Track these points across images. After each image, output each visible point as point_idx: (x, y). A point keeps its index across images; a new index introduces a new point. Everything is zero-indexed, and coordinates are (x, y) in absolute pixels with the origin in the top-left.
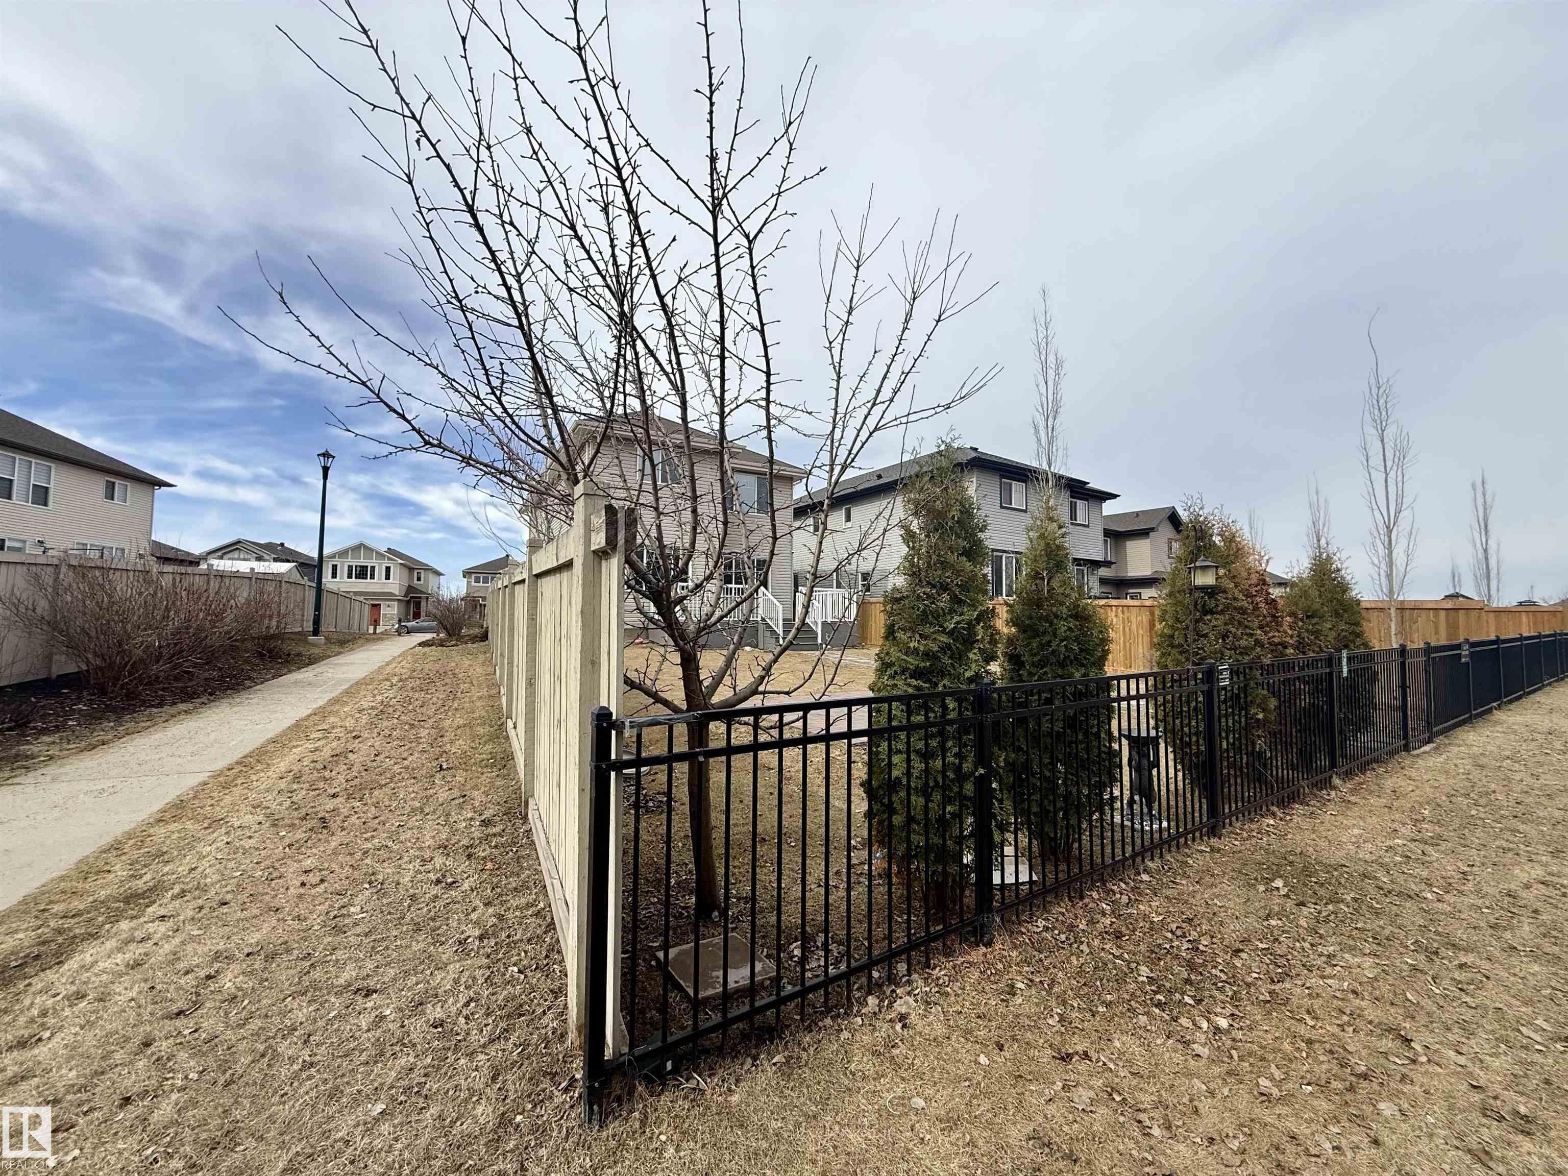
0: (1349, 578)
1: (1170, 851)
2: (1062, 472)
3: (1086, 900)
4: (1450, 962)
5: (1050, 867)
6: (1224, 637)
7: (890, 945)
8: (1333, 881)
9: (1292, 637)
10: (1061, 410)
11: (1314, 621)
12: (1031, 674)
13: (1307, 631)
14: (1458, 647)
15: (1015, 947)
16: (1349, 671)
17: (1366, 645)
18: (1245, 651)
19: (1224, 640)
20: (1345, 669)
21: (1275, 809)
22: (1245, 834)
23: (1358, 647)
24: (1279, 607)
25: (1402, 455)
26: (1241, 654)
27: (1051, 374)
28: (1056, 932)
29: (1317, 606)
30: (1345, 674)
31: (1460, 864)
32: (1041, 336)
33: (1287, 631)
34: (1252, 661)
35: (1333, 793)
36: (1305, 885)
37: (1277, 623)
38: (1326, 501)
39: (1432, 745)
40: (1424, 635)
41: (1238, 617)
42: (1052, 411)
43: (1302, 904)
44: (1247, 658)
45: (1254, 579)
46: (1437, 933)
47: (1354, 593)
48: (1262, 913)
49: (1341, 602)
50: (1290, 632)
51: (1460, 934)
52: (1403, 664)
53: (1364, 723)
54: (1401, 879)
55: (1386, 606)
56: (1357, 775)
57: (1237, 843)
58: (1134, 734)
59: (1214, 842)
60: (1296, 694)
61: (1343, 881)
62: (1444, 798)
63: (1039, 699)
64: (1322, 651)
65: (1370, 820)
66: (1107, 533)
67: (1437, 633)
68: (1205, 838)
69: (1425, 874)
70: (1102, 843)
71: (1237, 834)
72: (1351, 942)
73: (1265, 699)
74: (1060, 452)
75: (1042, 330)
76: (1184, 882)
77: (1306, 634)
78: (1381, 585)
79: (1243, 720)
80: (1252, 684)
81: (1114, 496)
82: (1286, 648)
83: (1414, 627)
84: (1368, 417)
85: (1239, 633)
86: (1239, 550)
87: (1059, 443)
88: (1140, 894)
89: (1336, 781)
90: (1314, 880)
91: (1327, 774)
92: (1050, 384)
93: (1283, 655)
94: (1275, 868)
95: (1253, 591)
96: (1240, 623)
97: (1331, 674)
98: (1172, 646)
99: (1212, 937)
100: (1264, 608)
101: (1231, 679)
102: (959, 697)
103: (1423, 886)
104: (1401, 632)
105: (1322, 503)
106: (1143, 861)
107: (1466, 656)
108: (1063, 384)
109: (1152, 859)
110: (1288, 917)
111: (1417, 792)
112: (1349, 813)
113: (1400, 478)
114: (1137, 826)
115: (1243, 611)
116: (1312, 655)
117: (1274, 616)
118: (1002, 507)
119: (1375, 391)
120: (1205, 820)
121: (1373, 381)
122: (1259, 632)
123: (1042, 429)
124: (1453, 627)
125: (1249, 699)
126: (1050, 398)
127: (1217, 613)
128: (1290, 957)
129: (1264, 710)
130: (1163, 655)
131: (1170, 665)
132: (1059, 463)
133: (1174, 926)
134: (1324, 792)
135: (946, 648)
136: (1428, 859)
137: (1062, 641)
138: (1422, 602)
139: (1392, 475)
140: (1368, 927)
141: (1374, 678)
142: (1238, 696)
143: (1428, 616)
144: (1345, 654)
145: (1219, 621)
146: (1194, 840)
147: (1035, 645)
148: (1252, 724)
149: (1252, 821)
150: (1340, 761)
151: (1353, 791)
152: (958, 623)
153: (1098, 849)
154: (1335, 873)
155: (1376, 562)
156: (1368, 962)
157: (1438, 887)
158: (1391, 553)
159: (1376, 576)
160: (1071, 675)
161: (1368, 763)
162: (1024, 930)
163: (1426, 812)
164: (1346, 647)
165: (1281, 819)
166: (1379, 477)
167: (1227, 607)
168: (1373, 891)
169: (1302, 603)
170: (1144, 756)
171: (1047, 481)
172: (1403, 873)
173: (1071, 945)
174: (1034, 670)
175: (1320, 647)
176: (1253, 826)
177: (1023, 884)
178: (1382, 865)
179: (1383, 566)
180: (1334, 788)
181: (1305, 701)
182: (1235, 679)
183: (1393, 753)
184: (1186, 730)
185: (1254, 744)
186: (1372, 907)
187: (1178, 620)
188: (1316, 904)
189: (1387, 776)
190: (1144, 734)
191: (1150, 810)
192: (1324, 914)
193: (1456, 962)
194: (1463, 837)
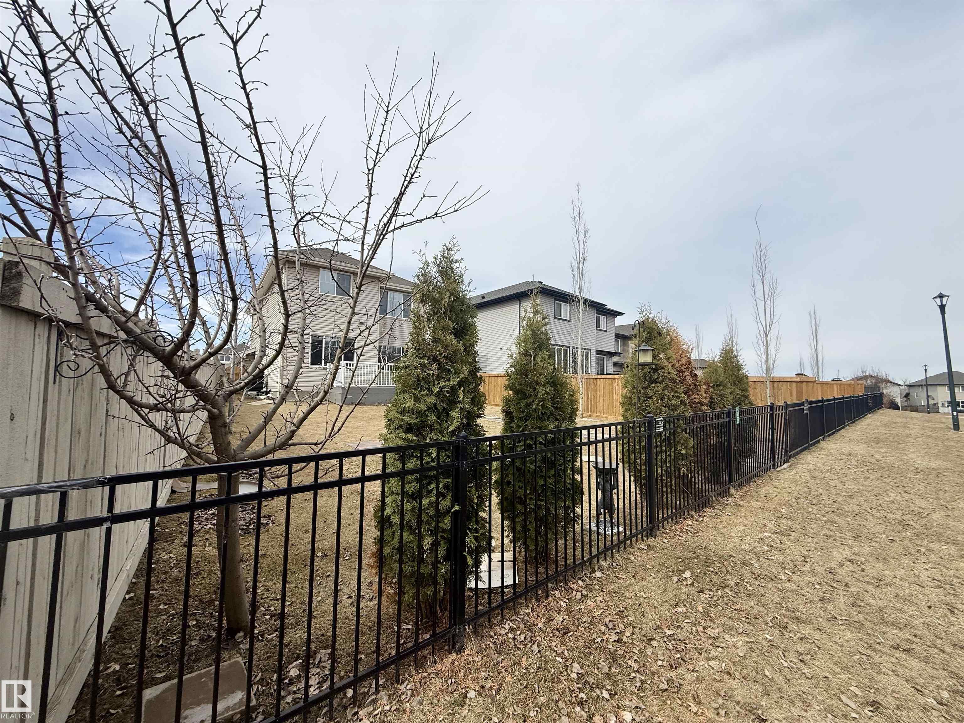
0: (741, 362)
1: (619, 551)
2: (587, 297)
3: (550, 599)
4: (795, 635)
5: (531, 570)
6: (662, 398)
7: (378, 658)
8: (724, 569)
9: (706, 398)
10: (587, 258)
11: (721, 388)
12: (518, 426)
13: (717, 394)
14: (802, 404)
15: (480, 651)
16: (741, 420)
17: (751, 403)
18: (675, 408)
19: (662, 400)
20: (738, 419)
21: (693, 513)
22: (672, 533)
23: (746, 405)
24: (699, 379)
25: (773, 292)
26: (672, 410)
27: (582, 237)
28: (518, 633)
29: (721, 379)
30: (738, 422)
31: (802, 550)
32: (576, 213)
33: (703, 395)
34: (679, 415)
35: (730, 499)
36: (705, 574)
37: (697, 389)
38: (736, 321)
39: (788, 464)
40: (784, 397)
41: (671, 385)
42: (582, 259)
43: (701, 591)
44: (676, 412)
45: (684, 360)
46: (788, 609)
47: (744, 371)
48: (673, 602)
49: (737, 377)
50: (705, 395)
51: (803, 609)
52: (772, 415)
53: (749, 452)
54: (766, 564)
55: (764, 380)
56: (745, 486)
57: (665, 541)
58: (600, 466)
59: (651, 541)
60: (708, 436)
61: (729, 568)
62: (794, 500)
63: (524, 445)
64: (725, 407)
65: (750, 519)
66: (618, 336)
67: (791, 395)
68: (645, 538)
69: (781, 559)
70: (575, 545)
71: (667, 534)
72: (731, 623)
73: (686, 440)
74: (586, 285)
75: (576, 209)
76: (624, 577)
77: (716, 397)
78: (762, 367)
79: (672, 454)
80: (679, 430)
81: (621, 314)
82: (702, 405)
83: (780, 392)
84: (755, 268)
85: (671, 395)
86: (672, 340)
87: (586, 279)
88: (591, 590)
89: (732, 491)
90: (711, 569)
91: (726, 487)
92: (581, 242)
93: (701, 410)
94: (687, 561)
95: (683, 368)
96: (672, 389)
97: (729, 422)
98: (631, 404)
99: (634, 628)
100: (689, 379)
101: (664, 427)
102: (441, 446)
103: (780, 569)
104: (773, 395)
105: (734, 322)
106: (598, 561)
107: (806, 410)
108: (589, 243)
109: (605, 559)
110: (690, 603)
111: (779, 497)
112: (739, 514)
113: (772, 305)
114: (601, 531)
115: (674, 381)
116: (719, 410)
117: (695, 385)
118: (555, 318)
119: (759, 253)
120: (645, 525)
121: (758, 247)
122: (683, 395)
123: (576, 269)
124: (800, 393)
125: (677, 440)
126: (581, 251)
127: (659, 382)
128: (687, 642)
129: (686, 447)
130: (626, 410)
131: (629, 417)
132: (585, 291)
133: (607, 620)
134: (725, 499)
135: (433, 408)
136: (783, 546)
137: (540, 402)
138: (783, 378)
139: (768, 302)
140: (743, 608)
141: (756, 424)
142: (669, 437)
143: (786, 386)
144: (738, 409)
145: (659, 387)
146: (637, 541)
147: (522, 404)
148: (679, 457)
149: (677, 522)
150: (735, 477)
151: (743, 497)
152: (444, 387)
153: (570, 551)
154: (725, 563)
155: (759, 354)
156: (740, 640)
157: (789, 569)
158: (767, 349)
159: (759, 363)
160: (546, 427)
161: (751, 478)
162: (492, 634)
163: (783, 511)
164: (740, 404)
165: (696, 521)
166: (761, 304)
167: (665, 378)
168: (748, 575)
169: (714, 377)
170: (607, 481)
171: (579, 302)
172: (768, 559)
173: (526, 645)
174: (519, 423)
175: (723, 404)
176: (678, 527)
177: (507, 586)
178: (755, 553)
179: (763, 356)
180: (731, 495)
181: (714, 440)
182: (667, 427)
183: (766, 470)
184: (638, 461)
185: (679, 470)
186: (746, 590)
187: (634, 387)
188: (710, 590)
189: (762, 485)
190: (607, 466)
191: (611, 518)
192: (715, 598)
193: (799, 635)
194: (804, 528)
